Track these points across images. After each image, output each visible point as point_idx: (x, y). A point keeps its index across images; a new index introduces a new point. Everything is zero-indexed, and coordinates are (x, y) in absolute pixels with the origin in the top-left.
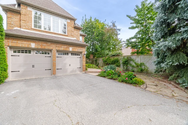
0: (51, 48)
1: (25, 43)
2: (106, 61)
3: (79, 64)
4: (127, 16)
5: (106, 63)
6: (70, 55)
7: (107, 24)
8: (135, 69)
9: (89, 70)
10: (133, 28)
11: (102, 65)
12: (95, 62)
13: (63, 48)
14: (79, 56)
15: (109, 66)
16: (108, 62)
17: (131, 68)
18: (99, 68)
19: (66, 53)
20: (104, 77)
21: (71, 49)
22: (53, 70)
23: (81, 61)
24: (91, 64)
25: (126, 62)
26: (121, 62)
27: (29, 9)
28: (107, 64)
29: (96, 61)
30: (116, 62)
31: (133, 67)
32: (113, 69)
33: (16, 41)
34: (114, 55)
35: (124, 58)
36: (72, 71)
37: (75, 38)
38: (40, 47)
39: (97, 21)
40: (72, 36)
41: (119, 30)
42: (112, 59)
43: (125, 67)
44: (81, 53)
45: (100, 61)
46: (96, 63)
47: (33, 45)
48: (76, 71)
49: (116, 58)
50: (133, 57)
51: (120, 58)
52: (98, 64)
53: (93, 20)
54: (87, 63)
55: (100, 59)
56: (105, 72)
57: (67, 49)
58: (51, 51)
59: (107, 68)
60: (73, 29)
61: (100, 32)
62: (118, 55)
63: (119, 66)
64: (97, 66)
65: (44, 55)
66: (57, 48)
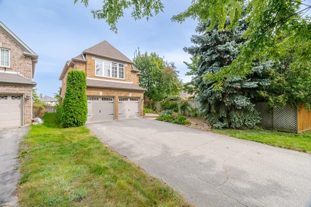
0: (114, 95)
1: (96, 92)
2: (164, 106)
3: (137, 109)
4: (184, 62)
5: (164, 107)
6: (129, 100)
7: (166, 61)
8: (191, 114)
9: (147, 115)
10: (188, 74)
11: (159, 109)
12: (151, 106)
13: (123, 94)
14: (137, 101)
15: (167, 111)
16: (167, 106)
17: (187, 113)
18: (157, 113)
19: (126, 99)
20: (162, 120)
21: (130, 95)
22: (115, 115)
23: (139, 106)
24: (147, 108)
25: (183, 107)
26: (179, 106)
27: (93, 58)
28: (165, 109)
29: (153, 104)
30: (174, 107)
31: (189, 111)
32: (171, 114)
33: (89, 91)
34: (172, 100)
35: (181, 103)
36: (131, 116)
37: (132, 82)
38: (105, 95)
39: (154, 55)
40: (130, 80)
41: (179, 72)
42: (171, 103)
43: (183, 112)
44: (139, 98)
45: (158, 105)
46: (153, 107)
47: (101, 93)
48: (134, 116)
49: (174, 102)
50: (190, 103)
51: (178, 102)
52: (156, 108)
53: (149, 55)
54: (145, 107)
55: (158, 103)
56: (162, 116)
57: (128, 95)
58: (114, 97)
59: (165, 113)
60: (131, 73)
61: (158, 72)
62: (176, 100)
63: (176, 111)
64: (154, 110)
65: (108, 101)
66: (119, 95)
